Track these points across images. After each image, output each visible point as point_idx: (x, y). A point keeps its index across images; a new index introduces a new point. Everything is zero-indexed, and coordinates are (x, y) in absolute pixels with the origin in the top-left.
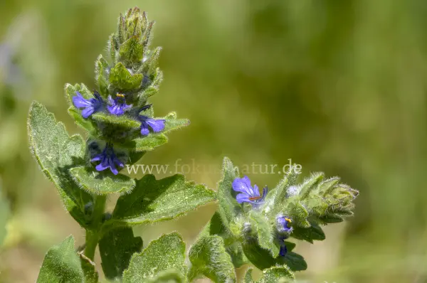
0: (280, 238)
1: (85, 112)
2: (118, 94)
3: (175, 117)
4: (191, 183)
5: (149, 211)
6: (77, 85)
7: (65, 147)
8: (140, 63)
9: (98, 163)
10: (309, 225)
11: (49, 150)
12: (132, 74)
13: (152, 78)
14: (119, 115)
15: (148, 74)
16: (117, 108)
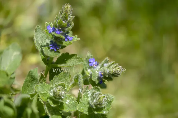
0: (99, 78)
1: (50, 31)
2: (59, 28)
3: (77, 37)
4: (79, 57)
5: (66, 63)
6: (49, 23)
7: (45, 40)
8: (67, 20)
9: (51, 47)
10: (108, 76)
11: (40, 40)
12: (64, 23)
13: (71, 24)
14: (59, 34)
15: (70, 23)
16: (58, 32)
